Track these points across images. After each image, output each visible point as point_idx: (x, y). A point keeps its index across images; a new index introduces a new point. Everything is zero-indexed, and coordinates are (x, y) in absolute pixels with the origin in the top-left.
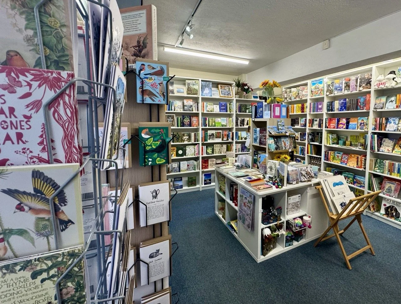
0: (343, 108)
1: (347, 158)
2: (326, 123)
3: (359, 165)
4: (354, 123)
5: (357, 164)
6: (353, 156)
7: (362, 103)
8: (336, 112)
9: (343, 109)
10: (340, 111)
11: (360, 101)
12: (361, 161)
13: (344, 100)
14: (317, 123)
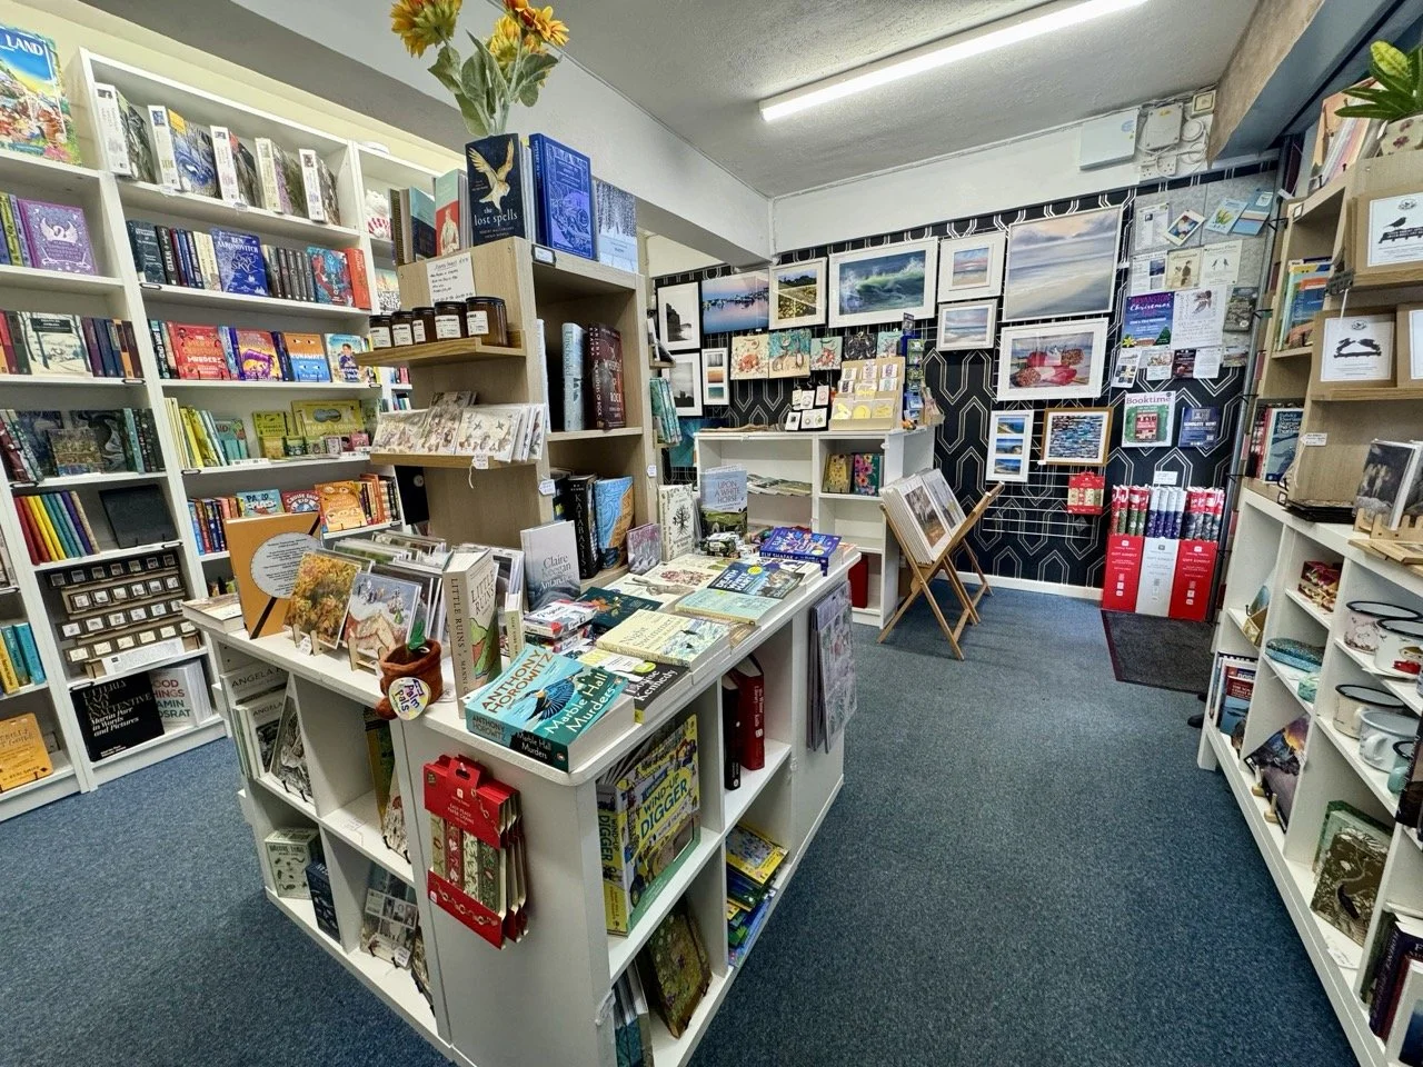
0: (251, 278)
1: (312, 503)
2: (156, 351)
3: (374, 512)
4: (310, 357)
5: (367, 511)
6: (329, 489)
7: (333, 276)
8: (212, 292)
9: (252, 286)
10: (237, 291)
11: (322, 267)
12: (378, 496)
13: (248, 242)
14: (72, 341)
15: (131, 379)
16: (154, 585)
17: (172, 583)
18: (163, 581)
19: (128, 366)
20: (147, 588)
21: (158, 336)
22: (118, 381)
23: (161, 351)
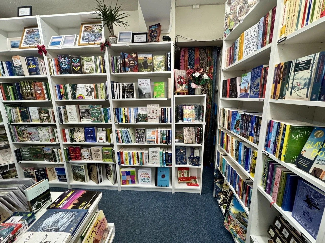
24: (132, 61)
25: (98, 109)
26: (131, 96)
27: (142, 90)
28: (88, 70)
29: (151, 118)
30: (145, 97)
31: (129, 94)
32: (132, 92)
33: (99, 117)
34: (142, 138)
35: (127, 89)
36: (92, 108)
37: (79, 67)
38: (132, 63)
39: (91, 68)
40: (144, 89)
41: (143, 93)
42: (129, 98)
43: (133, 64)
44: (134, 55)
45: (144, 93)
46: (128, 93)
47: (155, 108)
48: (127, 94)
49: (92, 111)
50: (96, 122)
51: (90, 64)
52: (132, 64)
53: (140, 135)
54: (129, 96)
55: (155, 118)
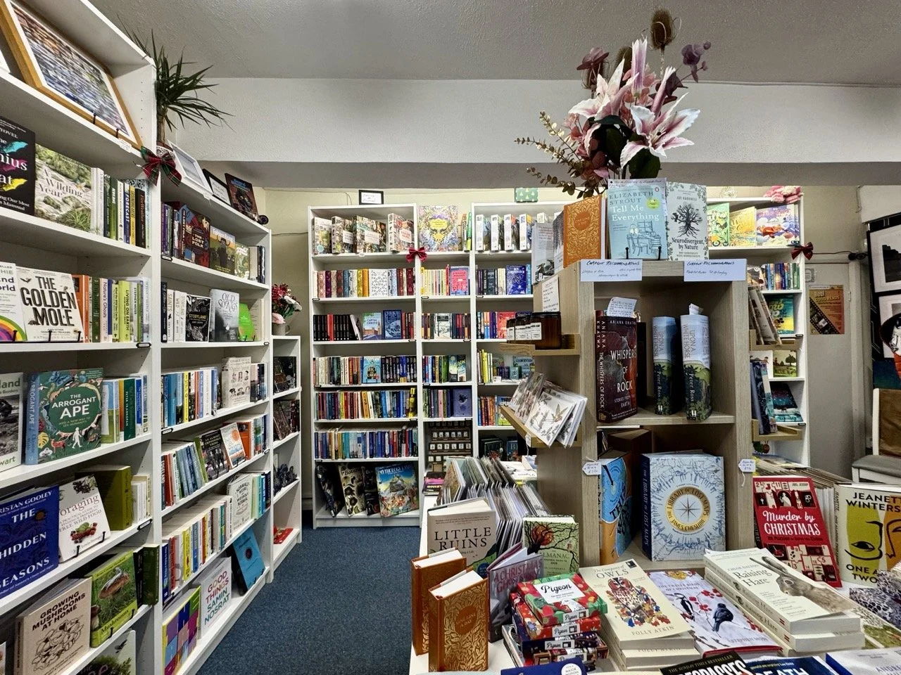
0: (520, 287)
2: (477, 326)
8: (502, 296)
9: (520, 290)
10: (513, 294)
13: (521, 269)
14: (447, 324)
15: (467, 340)
16: (459, 433)
17: (465, 434)
18: (463, 434)
19: (466, 334)
20: (456, 434)
21: (479, 319)
22: (461, 340)
23: (479, 325)
24: (200, 237)
25: (93, 388)
26: (201, 334)
27: (224, 318)
28: (58, 207)
29: (237, 392)
30: (228, 340)
31: (196, 328)
32: (204, 322)
33: (93, 425)
34: (220, 458)
35: (191, 313)
36: (64, 386)
37: (22, 181)
38: (200, 241)
39: (77, 207)
40: (229, 317)
41: (225, 328)
42: (195, 340)
43: (202, 246)
44: (206, 225)
45: (228, 328)
46: (193, 325)
47: (244, 365)
48: (191, 329)
49: (57, 400)
50: (78, 451)
51: (74, 187)
52: (200, 244)
53: (214, 452)
54: (194, 334)
55: (243, 393)
